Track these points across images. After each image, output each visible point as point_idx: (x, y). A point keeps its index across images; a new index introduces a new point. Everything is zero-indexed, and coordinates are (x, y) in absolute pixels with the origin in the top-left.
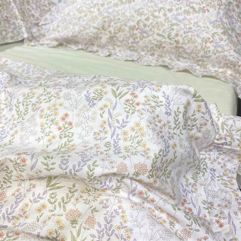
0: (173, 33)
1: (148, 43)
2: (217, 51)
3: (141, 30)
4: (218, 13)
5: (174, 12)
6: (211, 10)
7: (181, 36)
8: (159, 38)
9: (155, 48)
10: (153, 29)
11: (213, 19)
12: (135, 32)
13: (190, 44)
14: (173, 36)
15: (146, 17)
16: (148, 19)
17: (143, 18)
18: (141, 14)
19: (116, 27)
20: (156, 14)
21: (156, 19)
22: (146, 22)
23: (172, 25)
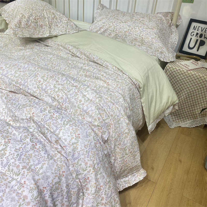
0: (141, 35)
1: (131, 38)
2: (156, 42)
3: (129, 32)
4: (157, 31)
5: (142, 28)
6: (155, 29)
7: (144, 36)
8: (136, 36)
9: (133, 40)
10: (134, 33)
11: (155, 32)
12: (127, 33)
13: (147, 39)
14: (141, 36)
15: (132, 28)
16: (132, 29)
17: (131, 28)
18: (130, 27)
19: (119, 31)
20: (136, 27)
21: (135, 29)
22: (131, 30)
23: (141, 32)
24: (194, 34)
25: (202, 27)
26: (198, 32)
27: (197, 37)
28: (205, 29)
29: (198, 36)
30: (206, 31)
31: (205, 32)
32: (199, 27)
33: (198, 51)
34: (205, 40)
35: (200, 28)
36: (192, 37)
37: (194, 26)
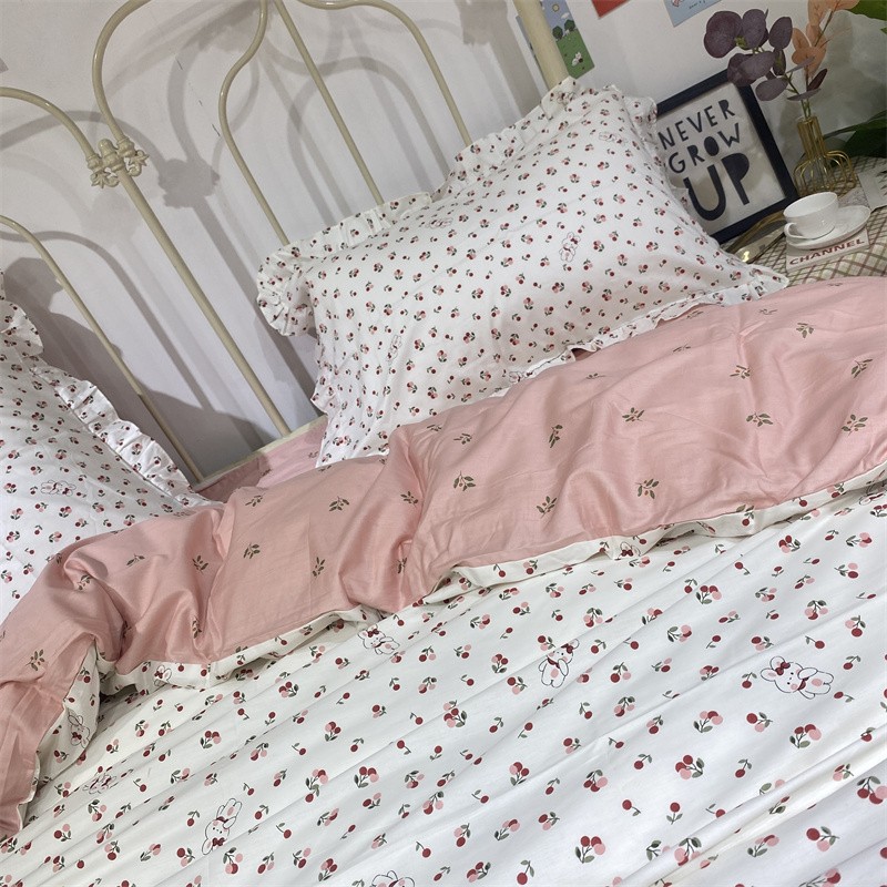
24: (682, 162)
25: (688, 119)
26: (689, 143)
27: (702, 160)
28: (703, 115)
29: (702, 152)
30: (714, 121)
31: (713, 124)
32: (677, 125)
33: (745, 200)
34: (735, 148)
35: (686, 126)
36: (684, 175)
37: (660, 134)
